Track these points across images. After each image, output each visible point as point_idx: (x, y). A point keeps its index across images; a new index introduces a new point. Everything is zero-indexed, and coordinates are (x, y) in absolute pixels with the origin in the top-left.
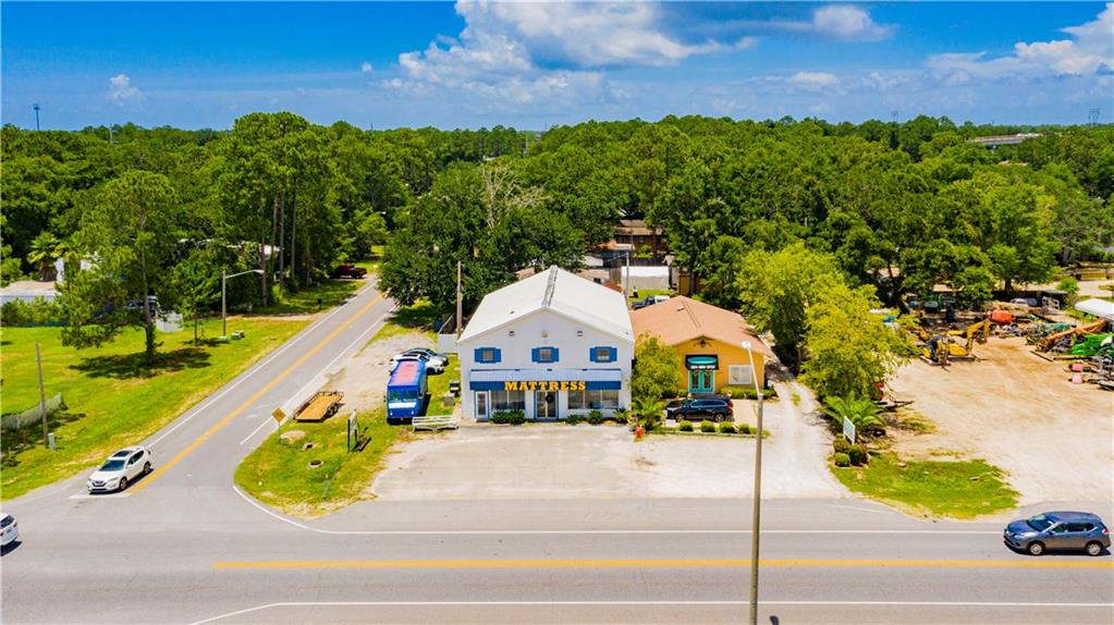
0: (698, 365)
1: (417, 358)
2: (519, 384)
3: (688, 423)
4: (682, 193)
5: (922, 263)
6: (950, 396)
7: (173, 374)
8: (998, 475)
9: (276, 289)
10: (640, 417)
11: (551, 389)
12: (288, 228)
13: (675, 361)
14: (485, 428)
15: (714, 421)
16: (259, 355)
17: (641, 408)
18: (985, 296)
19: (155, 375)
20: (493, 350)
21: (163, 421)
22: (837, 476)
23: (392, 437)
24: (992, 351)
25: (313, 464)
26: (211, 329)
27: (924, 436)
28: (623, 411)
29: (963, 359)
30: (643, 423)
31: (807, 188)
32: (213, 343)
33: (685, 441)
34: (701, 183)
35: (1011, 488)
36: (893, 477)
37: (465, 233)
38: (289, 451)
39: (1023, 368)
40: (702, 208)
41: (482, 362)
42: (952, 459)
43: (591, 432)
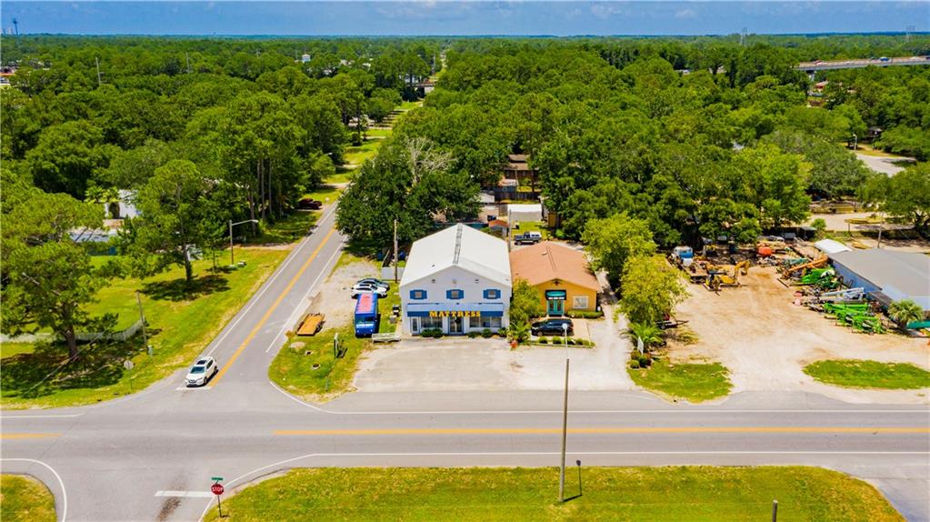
0: (554, 297)
1: (370, 287)
2: (438, 313)
3: (544, 338)
4: (551, 157)
6: (714, 315)
7: (207, 297)
8: (724, 373)
10: (515, 334)
11: (459, 316)
13: (538, 295)
14: (418, 340)
15: (561, 336)
16: (260, 281)
17: (515, 328)
20: (422, 291)
22: (630, 374)
23: (360, 347)
24: (752, 279)
25: (313, 367)
26: (223, 260)
27: (690, 346)
28: (504, 329)
29: (731, 286)
30: (517, 337)
31: (640, 155)
32: (227, 270)
33: (542, 350)
34: (564, 151)
35: (730, 382)
36: (663, 374)
38: (297, 357)
39: (767, 293)
40: (565, 169)
41: (415, 299)
42: (701, 362)
43: (484, 343)
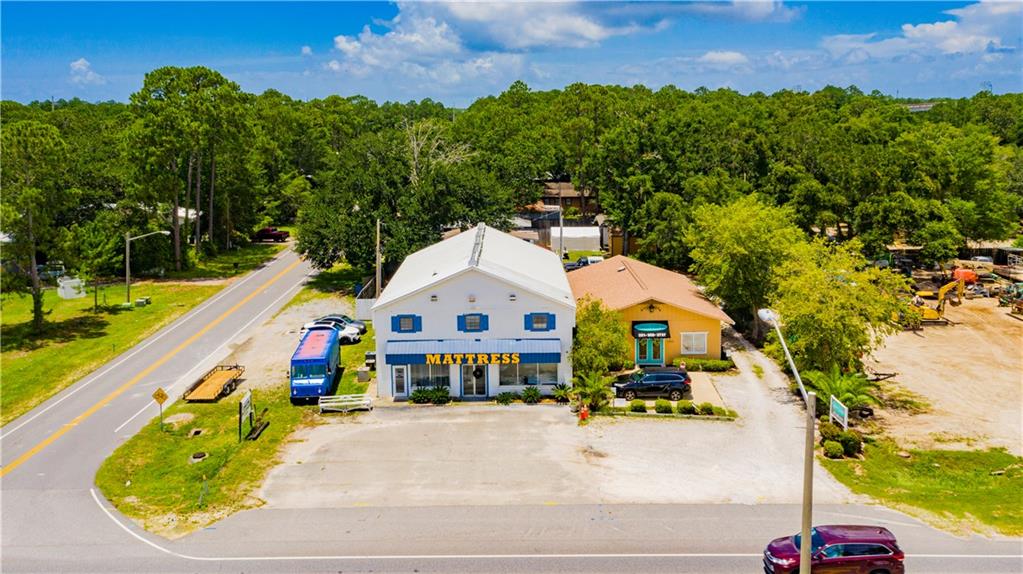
0: (646, 332)
1: (331, 326)
2: (442, 357)
3: (639, 402)
4: (615, 148)
5: (879, 218)
6: (933, 366)
7: (60, 346)
9: (192, 253)
10: (584, 395)
11: (480, 362)
12: (206, 189)
13: (620, 327)
14: (405, 408)
15: (669, 398)
16: (162, 323)
17: (584, 385)
18: (950, 253)
19: (41, 346)
20: (413, 316)
21: (35, 401)
22: (831, 470)
23: (294, 421)
24: (964, 314)
25: (194, 458)
26: (113, 296)
27: (920, 417)
28: (563, 387)
29: (935, 323)
30: (588, 401)
31: (747, 141)
32: (114, 310)
33: (637, 423)
34: (635, 138)
36: (895, 471)
37: (387, 190)
38: (171, 439)
39: (1005, 333)
40: (636, 164)
41: (400, 331)
42: (963, 447)
43: (526, 413)
